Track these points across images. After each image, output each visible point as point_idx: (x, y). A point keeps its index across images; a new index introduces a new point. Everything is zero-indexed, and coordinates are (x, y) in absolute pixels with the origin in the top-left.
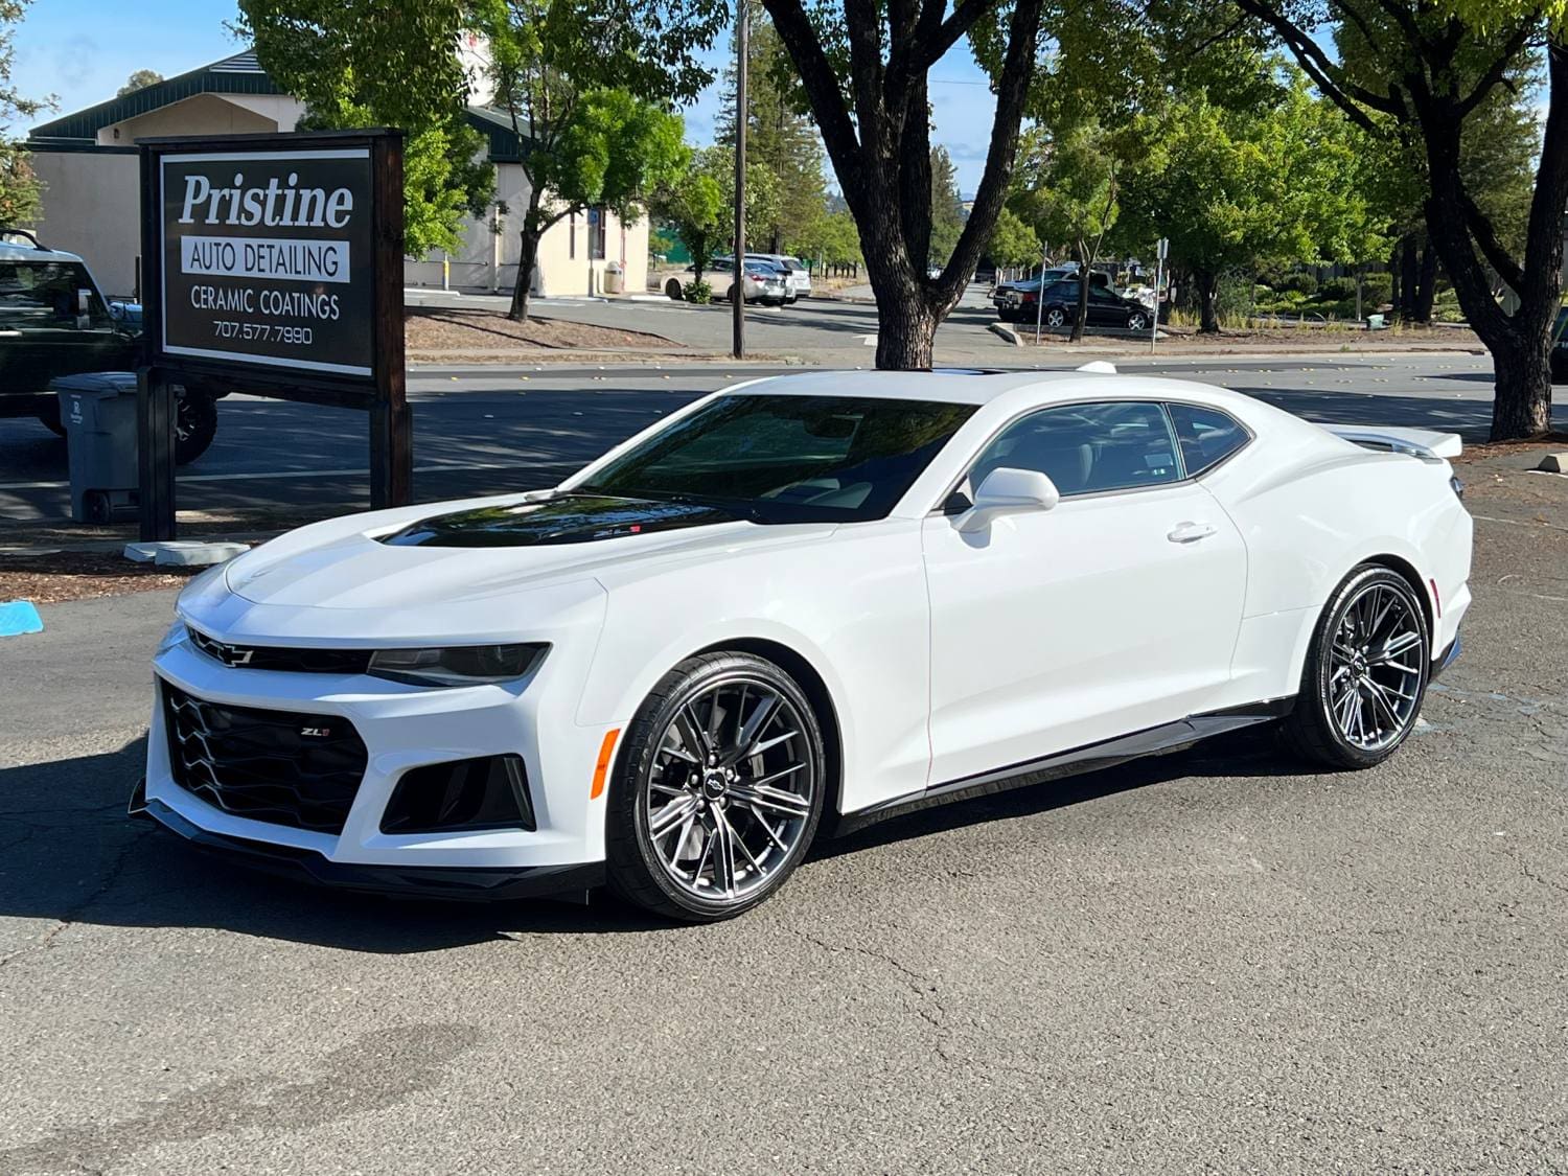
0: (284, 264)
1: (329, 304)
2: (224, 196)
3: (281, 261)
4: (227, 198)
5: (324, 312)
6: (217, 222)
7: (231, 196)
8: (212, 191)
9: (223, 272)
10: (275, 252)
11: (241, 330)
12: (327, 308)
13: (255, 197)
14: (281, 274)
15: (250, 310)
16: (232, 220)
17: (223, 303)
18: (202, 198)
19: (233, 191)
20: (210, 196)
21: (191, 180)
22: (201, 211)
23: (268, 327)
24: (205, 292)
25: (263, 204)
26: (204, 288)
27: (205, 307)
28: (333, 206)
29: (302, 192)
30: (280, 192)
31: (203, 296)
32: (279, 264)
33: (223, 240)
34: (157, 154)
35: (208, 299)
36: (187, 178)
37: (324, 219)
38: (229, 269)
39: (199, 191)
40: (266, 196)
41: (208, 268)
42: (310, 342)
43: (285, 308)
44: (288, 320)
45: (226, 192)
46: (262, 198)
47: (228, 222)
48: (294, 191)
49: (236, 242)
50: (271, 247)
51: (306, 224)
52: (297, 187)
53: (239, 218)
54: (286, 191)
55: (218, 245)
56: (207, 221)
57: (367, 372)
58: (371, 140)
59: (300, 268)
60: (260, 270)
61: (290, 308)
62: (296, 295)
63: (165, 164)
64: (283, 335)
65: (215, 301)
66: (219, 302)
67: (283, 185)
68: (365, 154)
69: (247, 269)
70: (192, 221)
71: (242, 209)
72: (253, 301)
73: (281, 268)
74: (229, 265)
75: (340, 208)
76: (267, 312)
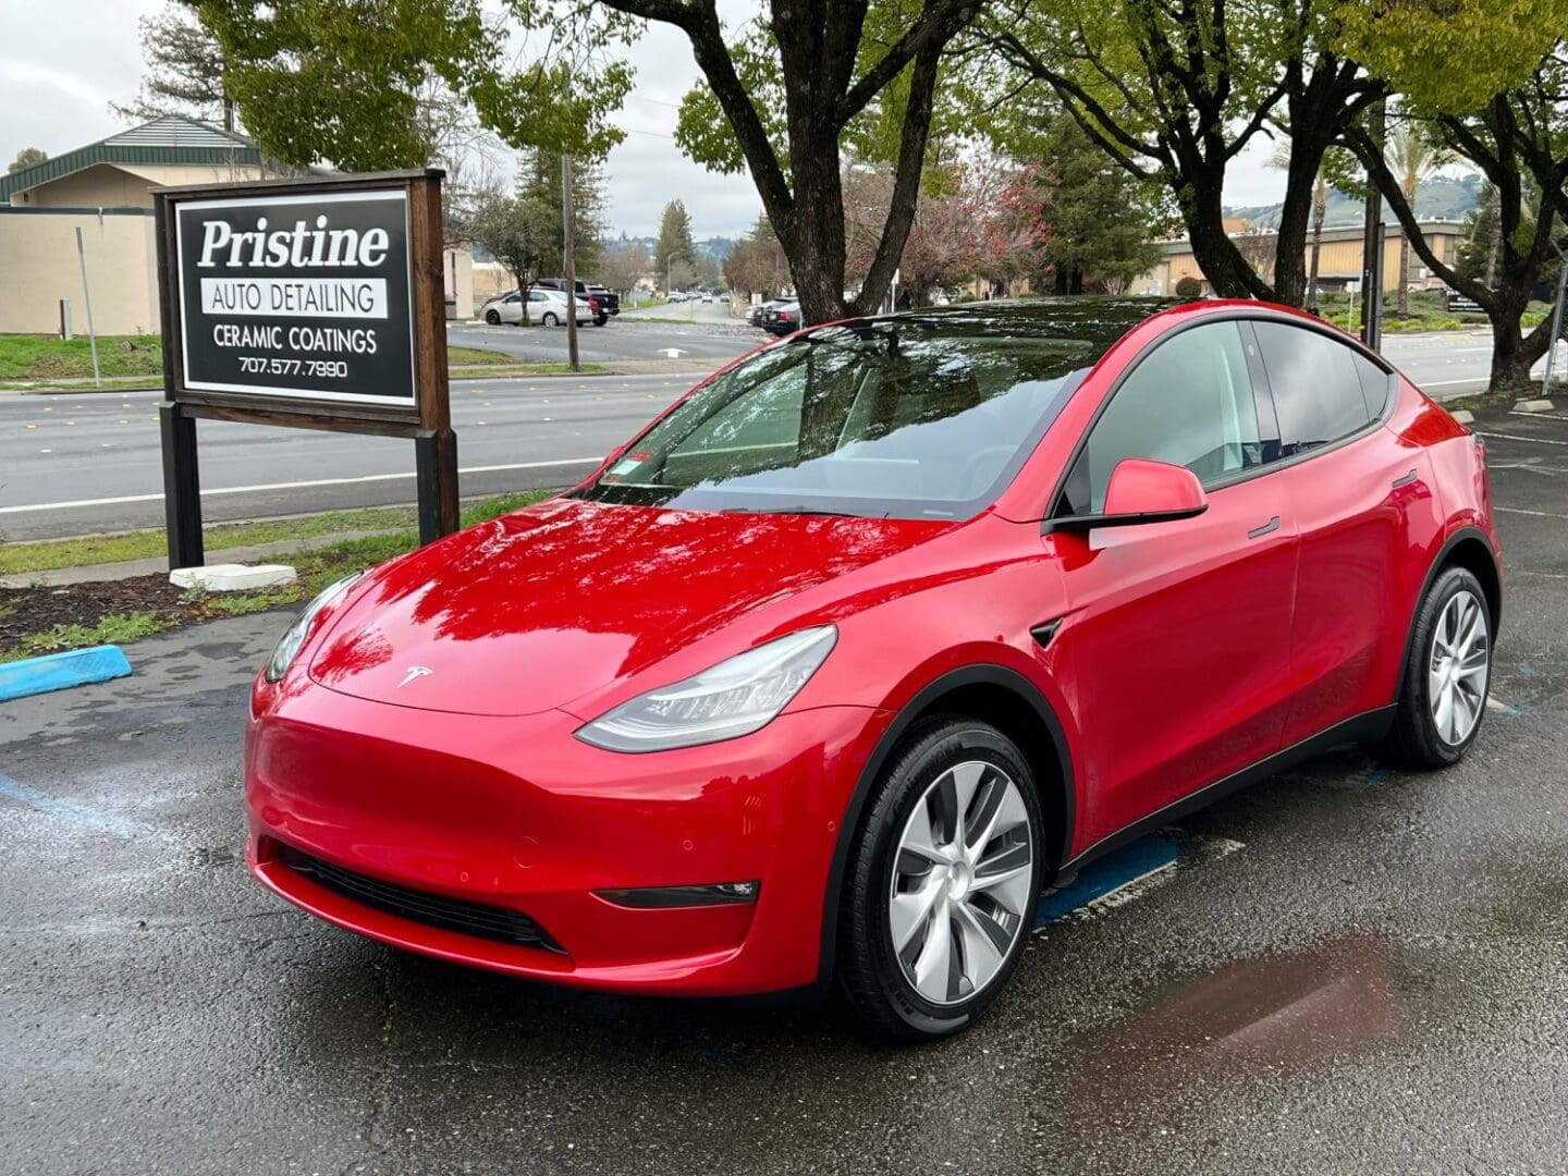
0: (314, 302)
1: (365, 338)
2: (246, 240)
3: (311, 299)
4: (250, 241)
5: (359, 346)
6: (240, 264)
7: (254, 239)
8: (234, 236)
9: (248, 311)
10: (304, 291)
11: (269, 366)
12: (363, 343)
13: (281, 240)
14: (311, 312)
15: (279, 347)
16: (257, 262)
17: (249, 340)
18: (222, 243)
19: (256, 235)
20: (231, 240)
21: (210, 226)
22: (222, 255)
23: (299, 362)
24: (230, 331)
25: (290, 246)
26: (227, 327)
27: (229, 344)
28: (367, 246)
29: (331, 233)
30: (308, 234)
31: (227, 335)
32: (308, 302)
33: (247, 281)
34: (173, 203)
35: (232, 337)
36: (205, 224)
37: (357, 258)
38: (254, 308)
39: (218, 236)
40: (292, 239)
41: (231, 308)
42: (345, 375)
43: (317, 343)
44: (320, 355)
45: (249, 236)
46: (288, 240)
47: (251, 264)
48: (323, 233)
49: (260, 282)
50: (299, 286)
51: (337, 263)
52: (327, 229)
53: (264, 260)
54: (315, 233)
55: (241, 286)
56: (229, 264)
57: (410, 402)
58: (408, 182)
59: (332, 304)
60: (288, 308)
61: (322, 343)
62: (328, 331)
63: (181, 212)
64: (315, 370)
65: (240, 339)
66: (244, 340)
67: (312, 227)
68: (401, 195)
69: (275, 308)
70: (212, 264)
71: (266, 251)
72: (281, 338)
73: (311, 306)
74: (254, 305)
75: (375, 247)
76: (297, 348)
